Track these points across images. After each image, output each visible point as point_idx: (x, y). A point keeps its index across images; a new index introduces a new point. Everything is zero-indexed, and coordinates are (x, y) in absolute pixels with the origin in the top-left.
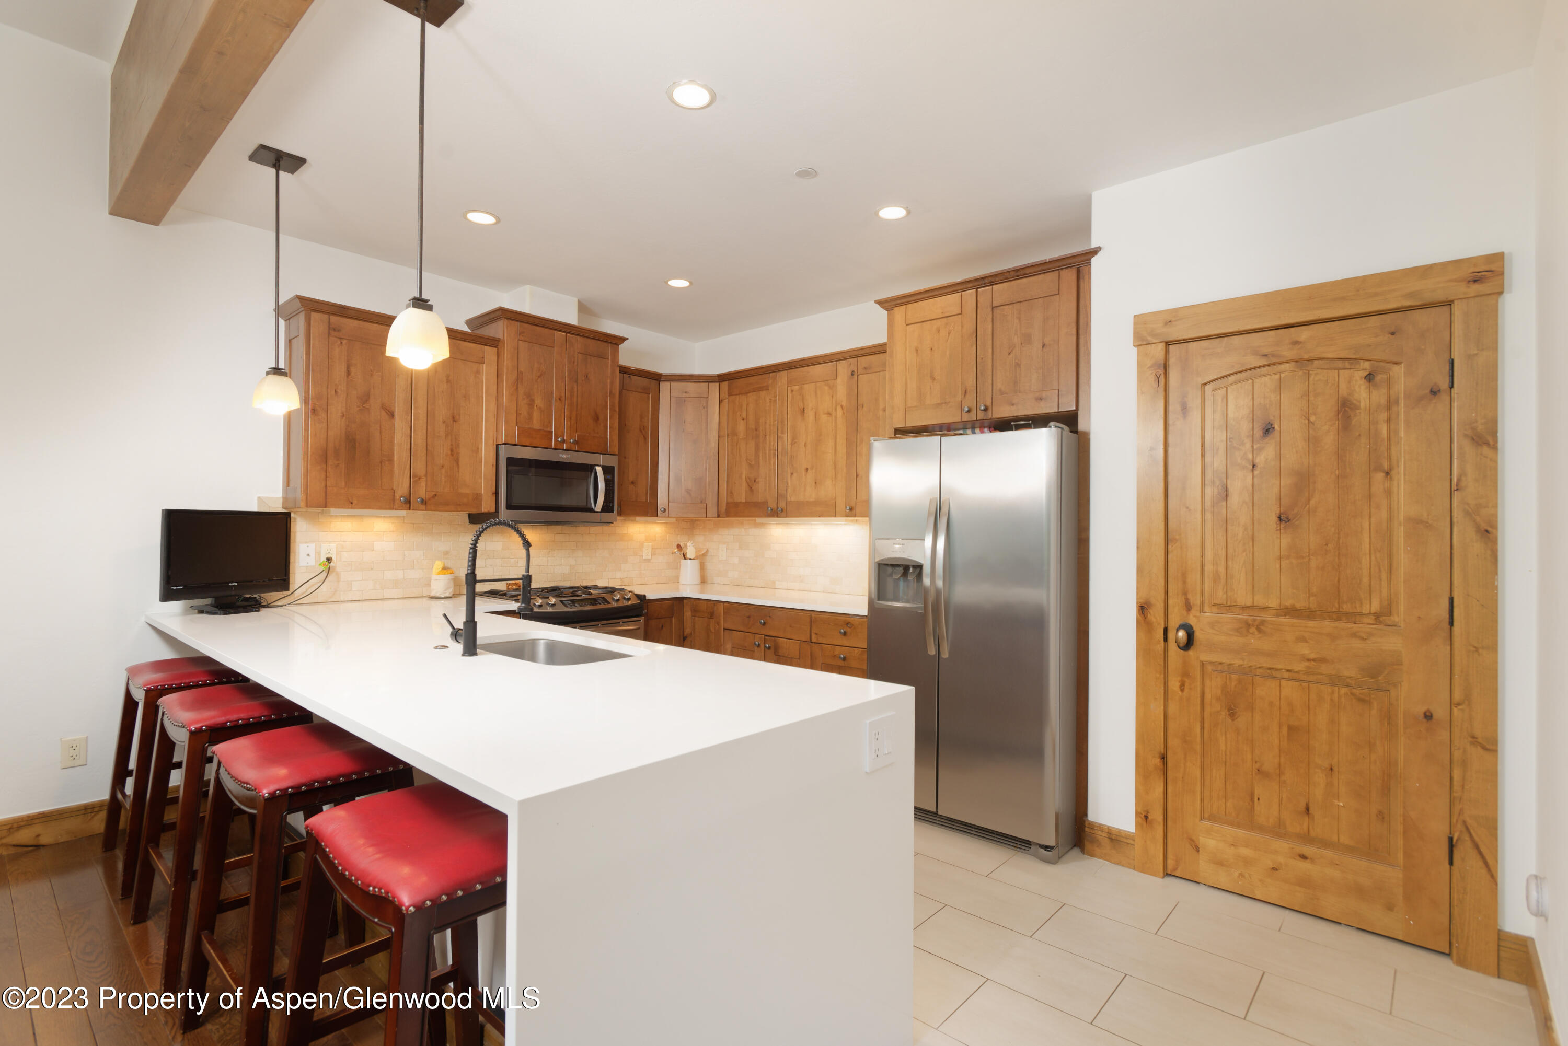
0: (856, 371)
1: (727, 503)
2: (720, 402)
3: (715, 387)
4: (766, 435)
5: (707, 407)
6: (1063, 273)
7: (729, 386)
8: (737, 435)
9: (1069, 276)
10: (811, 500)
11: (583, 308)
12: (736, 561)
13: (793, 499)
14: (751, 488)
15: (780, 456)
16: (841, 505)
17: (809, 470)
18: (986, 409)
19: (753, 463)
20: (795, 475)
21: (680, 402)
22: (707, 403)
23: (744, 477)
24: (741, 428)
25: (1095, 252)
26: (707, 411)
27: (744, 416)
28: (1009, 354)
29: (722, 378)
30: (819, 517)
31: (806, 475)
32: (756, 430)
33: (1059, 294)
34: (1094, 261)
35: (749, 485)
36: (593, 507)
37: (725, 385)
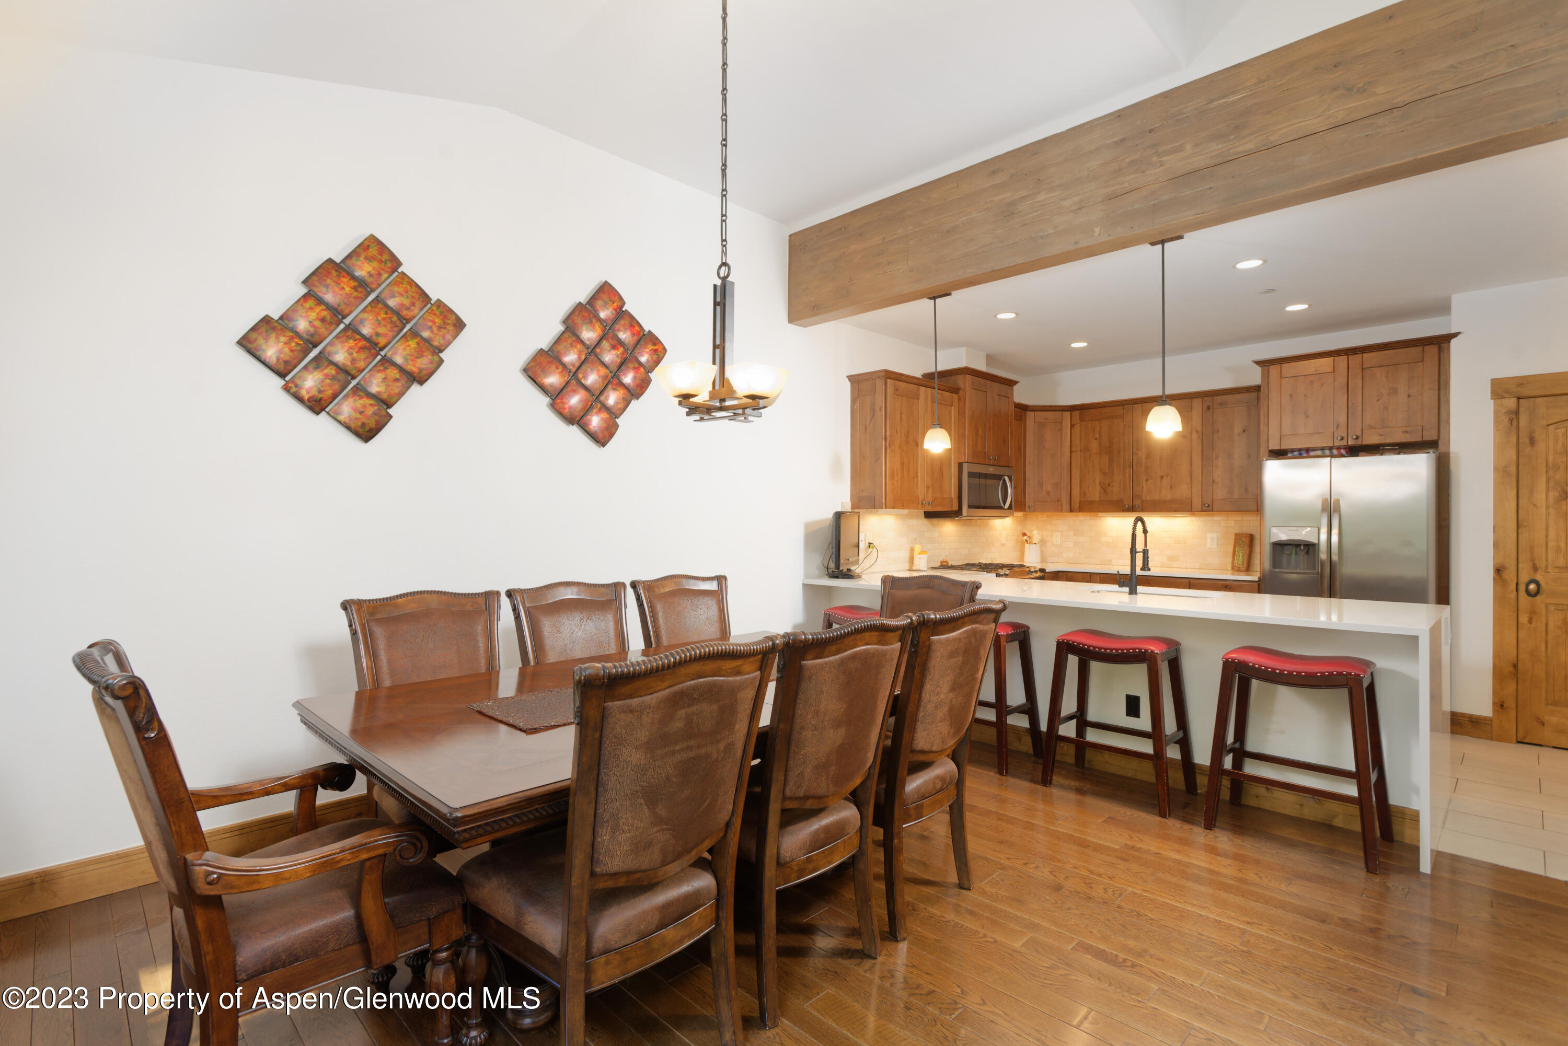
0: (1211, 405)
1: (1080, 502)
2: (1072, 426)
3: (1067, 415)
4: (1120, 452)
5: (1062, 430)
6: (1426, 348)
7: (1081, 414)
8: (1089, 451)
9: (1432, 350)
10: (1166, 499)
11: (990, 359)
12: (1071, 544)
13: (1148, 498)
14: (1105, 490)
15: (1135, 467)
16: (1197, 502)
17: (1164, 478)
18: (1357, 438)
19: (1107, 471)
20: (1150, 481)
21: (1041, 426)
22: (1061, 427)
23: (1097, 482)
24: (1094, 445)
25: (1455, 335)
26: (1062, 433)
27: (1097, 436)
28: (1378, 401)
29: (1072, 409)
30: (1176, 511)
31: (1161, 481)
32: (1110, 447)
33: (1423, 361)
34: (1453, 341)
35: (1102, 488)
36: (1003, 505)
37: (1077, 413)
